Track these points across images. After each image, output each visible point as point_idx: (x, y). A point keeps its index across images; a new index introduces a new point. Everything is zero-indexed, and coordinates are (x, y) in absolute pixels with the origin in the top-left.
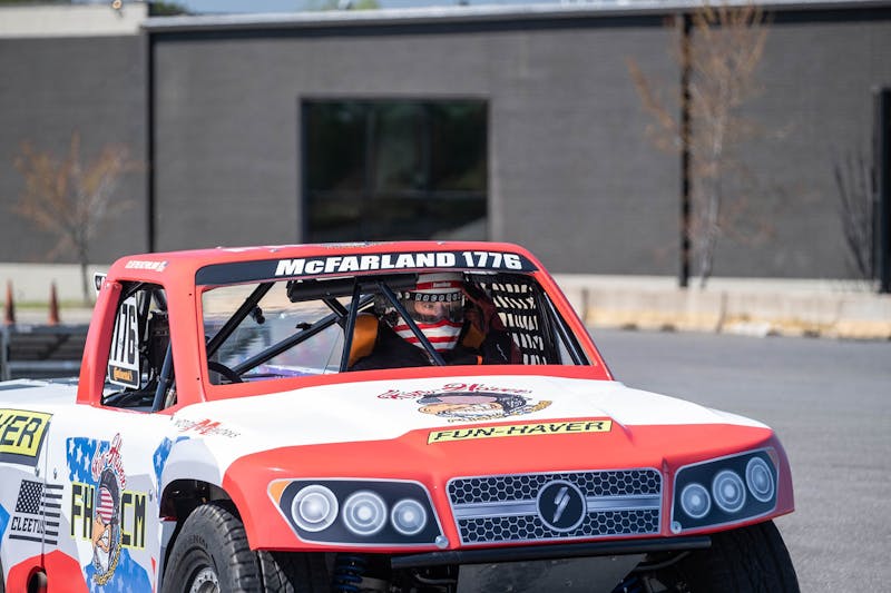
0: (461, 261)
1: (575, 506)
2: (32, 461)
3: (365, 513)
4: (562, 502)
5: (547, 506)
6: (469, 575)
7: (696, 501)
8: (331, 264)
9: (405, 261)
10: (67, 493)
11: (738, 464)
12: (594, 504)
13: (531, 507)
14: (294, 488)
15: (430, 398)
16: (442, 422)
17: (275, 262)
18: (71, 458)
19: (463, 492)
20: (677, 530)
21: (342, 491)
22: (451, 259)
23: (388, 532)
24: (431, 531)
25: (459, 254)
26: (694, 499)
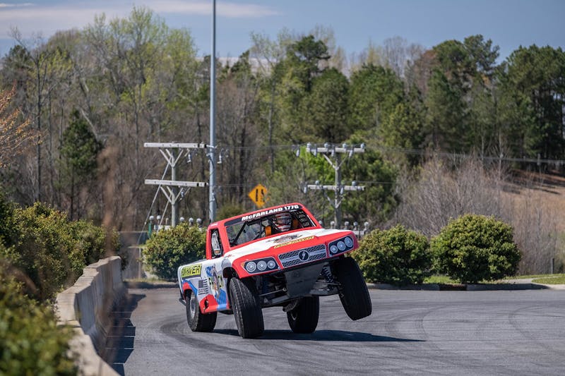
0: (284, 209)
1: (307, 255)
2: (200, 276)
3: (262, 266)
4: (304, 255)
5: (301, 257)
6: (287, 274)
7: (334, 249)
8: (254, 216)
9: (271, 212)
10: (208, 280)
11: (343, 240)
12: (311, 254)
13: (297, 257)
14: (246, 263)
15: (277, 240)
16: (278, 244)
17: (241, 218)
18: (207, 272)
19: (282, 257)
20: (331, 256)
21: (256, 262)
22: (282, 209)
23: (268, 269)
24: (277, 267)
25: (283, 208)
26: (333, 249)
